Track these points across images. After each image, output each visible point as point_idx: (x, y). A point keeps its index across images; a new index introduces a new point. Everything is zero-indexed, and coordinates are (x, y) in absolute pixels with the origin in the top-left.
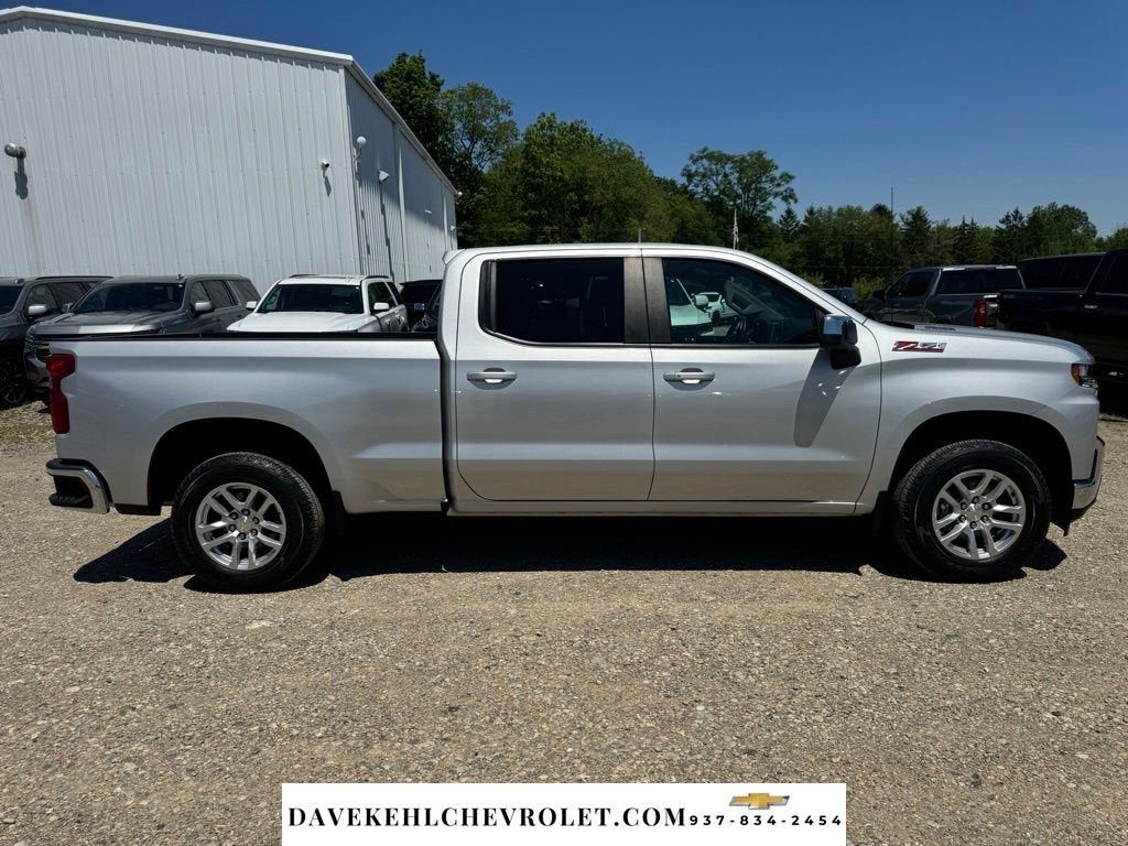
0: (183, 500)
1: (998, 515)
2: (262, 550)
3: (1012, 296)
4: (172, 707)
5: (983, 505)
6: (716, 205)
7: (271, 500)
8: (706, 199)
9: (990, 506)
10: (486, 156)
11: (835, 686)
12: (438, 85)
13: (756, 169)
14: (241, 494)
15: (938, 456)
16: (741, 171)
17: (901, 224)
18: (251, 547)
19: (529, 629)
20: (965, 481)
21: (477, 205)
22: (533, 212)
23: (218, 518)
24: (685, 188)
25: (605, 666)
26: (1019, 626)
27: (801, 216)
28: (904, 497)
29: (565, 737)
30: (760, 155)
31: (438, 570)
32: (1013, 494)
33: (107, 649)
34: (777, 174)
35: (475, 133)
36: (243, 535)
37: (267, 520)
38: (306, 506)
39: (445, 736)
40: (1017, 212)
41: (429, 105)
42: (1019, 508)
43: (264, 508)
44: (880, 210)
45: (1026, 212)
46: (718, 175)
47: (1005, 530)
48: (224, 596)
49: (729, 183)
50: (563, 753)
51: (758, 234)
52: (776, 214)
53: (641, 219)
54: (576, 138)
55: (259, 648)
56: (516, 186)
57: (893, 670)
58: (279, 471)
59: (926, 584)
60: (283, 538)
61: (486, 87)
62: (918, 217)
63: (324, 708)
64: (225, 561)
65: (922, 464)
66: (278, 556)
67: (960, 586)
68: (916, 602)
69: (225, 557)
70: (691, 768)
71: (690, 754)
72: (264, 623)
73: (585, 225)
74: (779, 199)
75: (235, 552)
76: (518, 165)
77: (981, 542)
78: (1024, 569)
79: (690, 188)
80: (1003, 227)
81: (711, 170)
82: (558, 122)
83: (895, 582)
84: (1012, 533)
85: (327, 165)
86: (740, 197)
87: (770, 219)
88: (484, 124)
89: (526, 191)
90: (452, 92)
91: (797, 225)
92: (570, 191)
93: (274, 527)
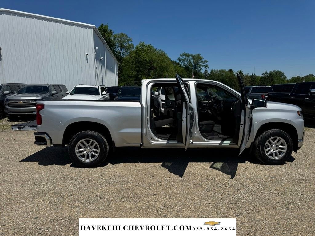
0: (72, 143)
1: (280, 148)
2: (93, 156)
3: (271, 94)
4: (81, 195)
5: (276, 146)
6: (187, 68)
7: (96, 143)
8: (184, 67)
9: (278, 146)
10: (125, 53)
11: (248, 189)
12: (112, 33)
13: (197, 59)
14: (88, 142)
15: (266, 133)
16: (194, 59)
17: (236, 74)
18: (90, 156)
19: (167, 176)
20: (272, 139)
21: (122, 66)
22: (138, 69)
23: (81, 148)
24: (179, 64)
25: (189, 185)
26: (288, 175)
27: (209, 72)
28: (257, 144)
29: (186, 201)
30: (199, 55)
31: (137, 162)
32: (284, 143)
33: (57, 181)
34: (203, 60)
35: (122, 47)
36: (87, 152)
37: (94, 148)
38: (105, 145)
39: (155, 200)
40: (266, 72)
41: (109, 39)
42: (285, 146)
43: (94, 145)
44: (231, 71)
45: (268, 72)
46: (187, 60)
47: (282, 152)
48: (83, 169)
49: (191, 62)
50: (186, 204)
51: (198, 76)
52: (203, 71)
53: (167, 71)
54: (150, 49)
55: (98, 181)
56: (133, 61)
57: (261, 185)
58: (98, 136)
59: (263, 165)
60: (99, 153)
61: (125, 34)
62: (240, 72)
63: (122, 194)
64: (83, 159)
65: (262, 135)
66: (97, 158)
67: (271, 166)
68: (261, 170)
69: (82, 158)
70: (219, 207)
71: (218, 204)
72: (97, 175)
73: (152, 73)
74: (204, 67)
75: (85, 157)
76: (134, 55)
77: (276, 155)
78: (286, 162)
79: (180, 63)
80: (263, 76)
81: (186, 59)
82: (145, 44)
83: (255, 165)
84: (284, 153)
85: (87, 55)
86: (193, 66)
87: (201, 72)
88: (125, 44)
89: (136, 63)
90: (116, 35)
91: (208, 74)
92: (148, 63)
93: (97, 150)
